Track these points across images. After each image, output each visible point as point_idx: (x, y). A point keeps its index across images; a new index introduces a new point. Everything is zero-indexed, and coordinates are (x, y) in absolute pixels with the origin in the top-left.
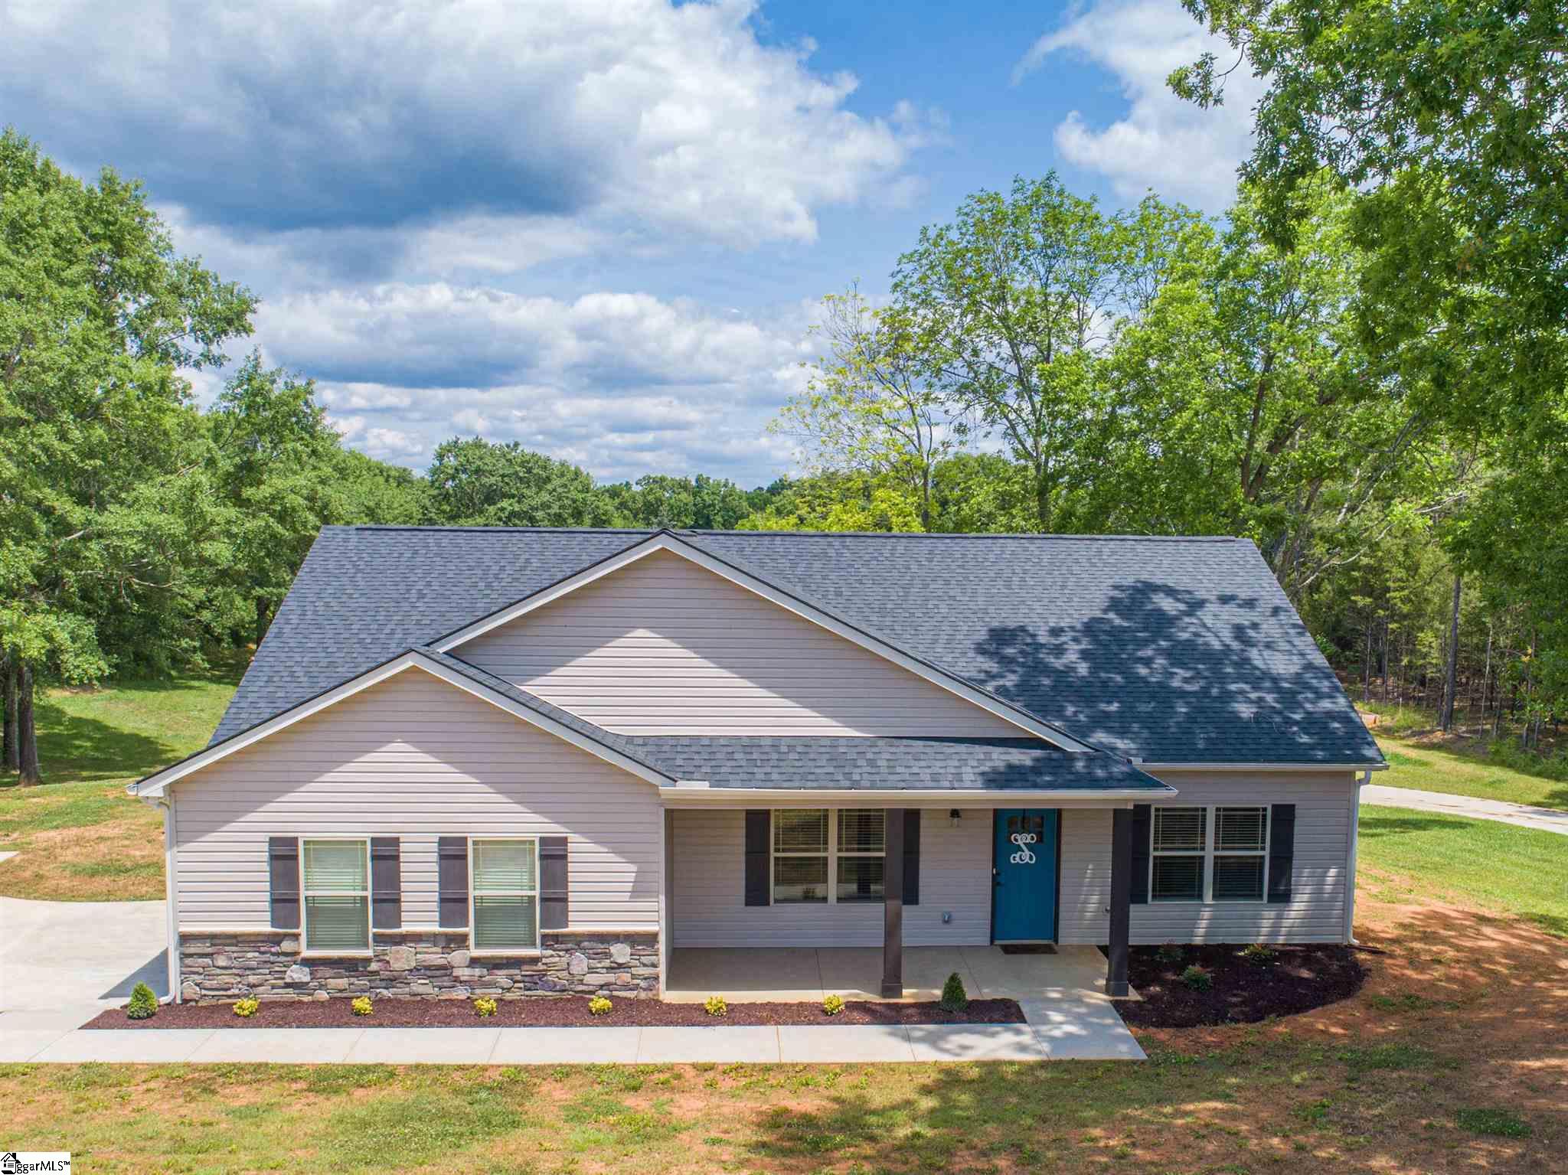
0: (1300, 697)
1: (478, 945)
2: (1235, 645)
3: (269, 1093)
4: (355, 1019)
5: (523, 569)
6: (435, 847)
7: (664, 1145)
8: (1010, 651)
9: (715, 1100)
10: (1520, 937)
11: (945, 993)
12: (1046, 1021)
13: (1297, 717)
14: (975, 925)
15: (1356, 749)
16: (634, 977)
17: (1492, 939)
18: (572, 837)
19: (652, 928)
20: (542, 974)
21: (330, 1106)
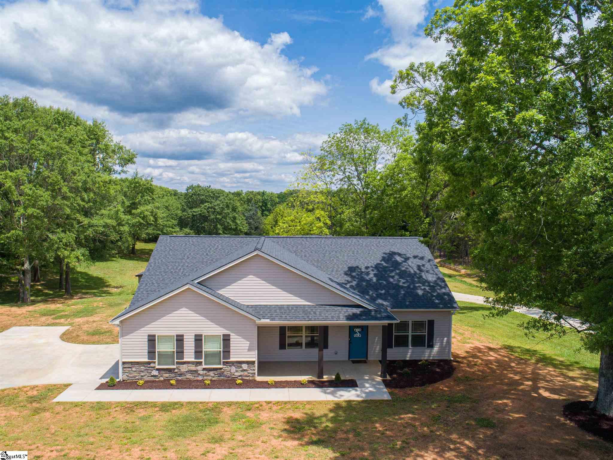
0: (436, 288)
1: (205, 364)
2: (418, 272)
3: (149, 412)
4: (171, 386)
5: (216, 249)
6: (194, 337)
7: (258, 430)
8: (354, 274)
9: (271, 414)
10: (500, 355)
11: (335, 378)
12: (364, 387)
13: (435, 294)
14: (344, 355)
15: (452, 304)
16: (248, 373)
17: (493, 356)
18: (231, 334)
19: (254, 360)
20: (223, 373)
21: (166, 416)
